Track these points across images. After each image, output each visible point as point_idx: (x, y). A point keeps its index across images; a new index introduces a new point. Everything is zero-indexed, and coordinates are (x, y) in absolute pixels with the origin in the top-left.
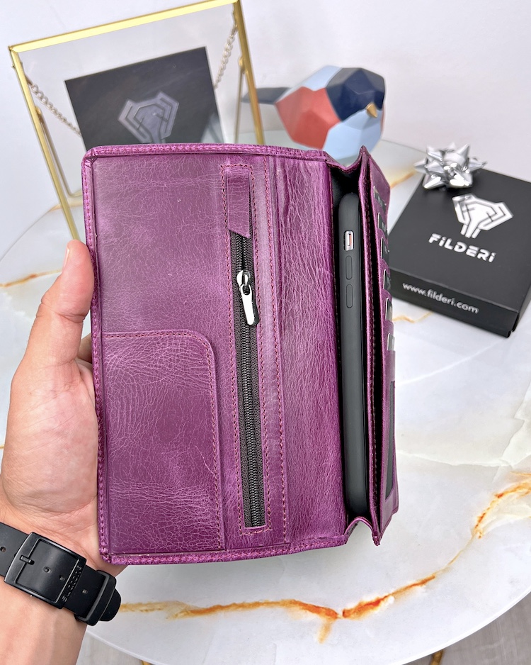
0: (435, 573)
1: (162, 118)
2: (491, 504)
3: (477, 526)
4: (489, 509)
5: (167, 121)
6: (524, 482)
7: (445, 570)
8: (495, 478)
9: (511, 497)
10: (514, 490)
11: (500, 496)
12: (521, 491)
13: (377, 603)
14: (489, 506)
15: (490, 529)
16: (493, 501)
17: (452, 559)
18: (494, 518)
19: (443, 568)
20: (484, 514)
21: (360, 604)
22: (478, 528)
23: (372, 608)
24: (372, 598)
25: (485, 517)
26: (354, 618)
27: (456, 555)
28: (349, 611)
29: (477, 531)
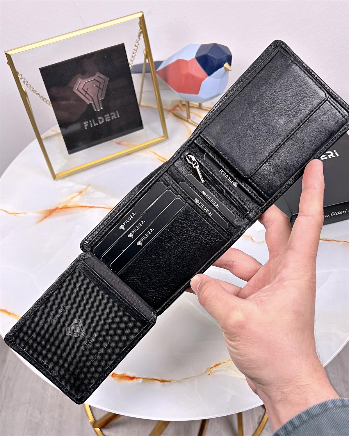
0: (172, 380)
2: (227, 361)
3: (212, 368)
4: (225, 362)
7: (179, 381)
13: (132, 378)
14: (226, 361)
15: (216, 374)
17: (185, 378)
19: (178, 380)
20: (220, 364)
21: (123, 374)
22: (211, 369)
23: (128, 380)
24: (132, 375)
25: (220, 366)
26: (116, 379)
27: (190, 377)
28: (116, 375)
29: (210, 371)
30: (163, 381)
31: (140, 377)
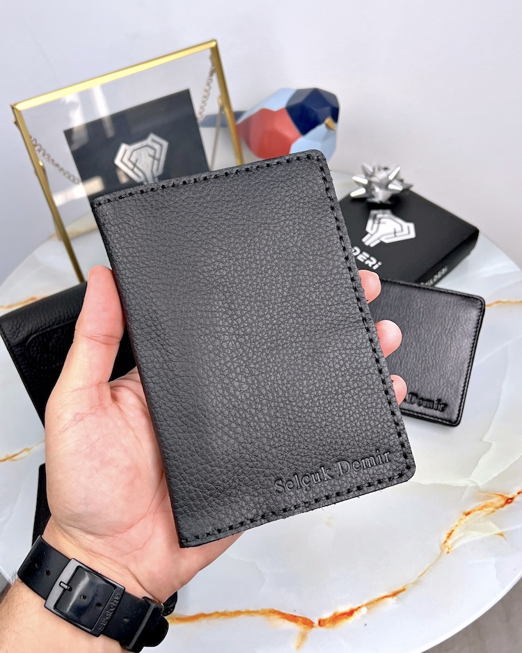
0: (405, 586)
1: (154, 157)
2: (459, 522)
3: (446, 542)
4: (457, 526)
5: (159, 160)
6: (491, 501)
7: (416, 583)
8: (464, 496)
9: (478, 515)
10: (481, 509)
11: (467, 514)
12: (487, 510)
13: (351, 613)
14: (457, 523)
15: (456, 546)
16: (461, 519)
17: (421, 573)
18: (462, 534)
19: (413, 581)
20: (453, 531)
21: (335, 614)
23: (346, 618)
24: (346, 609)
25: (454, 534)
26: (329, 627)
27: (425, 569)
28: (324, 620)
29: (445, 547)
30: (395, 594)
31: (360, 605)
